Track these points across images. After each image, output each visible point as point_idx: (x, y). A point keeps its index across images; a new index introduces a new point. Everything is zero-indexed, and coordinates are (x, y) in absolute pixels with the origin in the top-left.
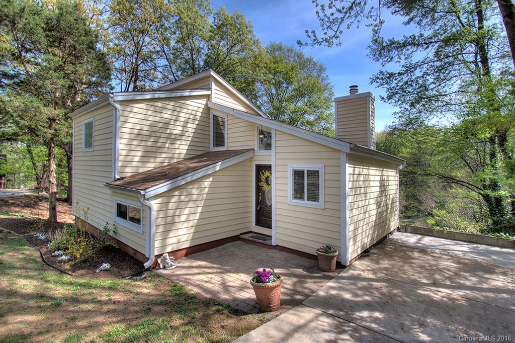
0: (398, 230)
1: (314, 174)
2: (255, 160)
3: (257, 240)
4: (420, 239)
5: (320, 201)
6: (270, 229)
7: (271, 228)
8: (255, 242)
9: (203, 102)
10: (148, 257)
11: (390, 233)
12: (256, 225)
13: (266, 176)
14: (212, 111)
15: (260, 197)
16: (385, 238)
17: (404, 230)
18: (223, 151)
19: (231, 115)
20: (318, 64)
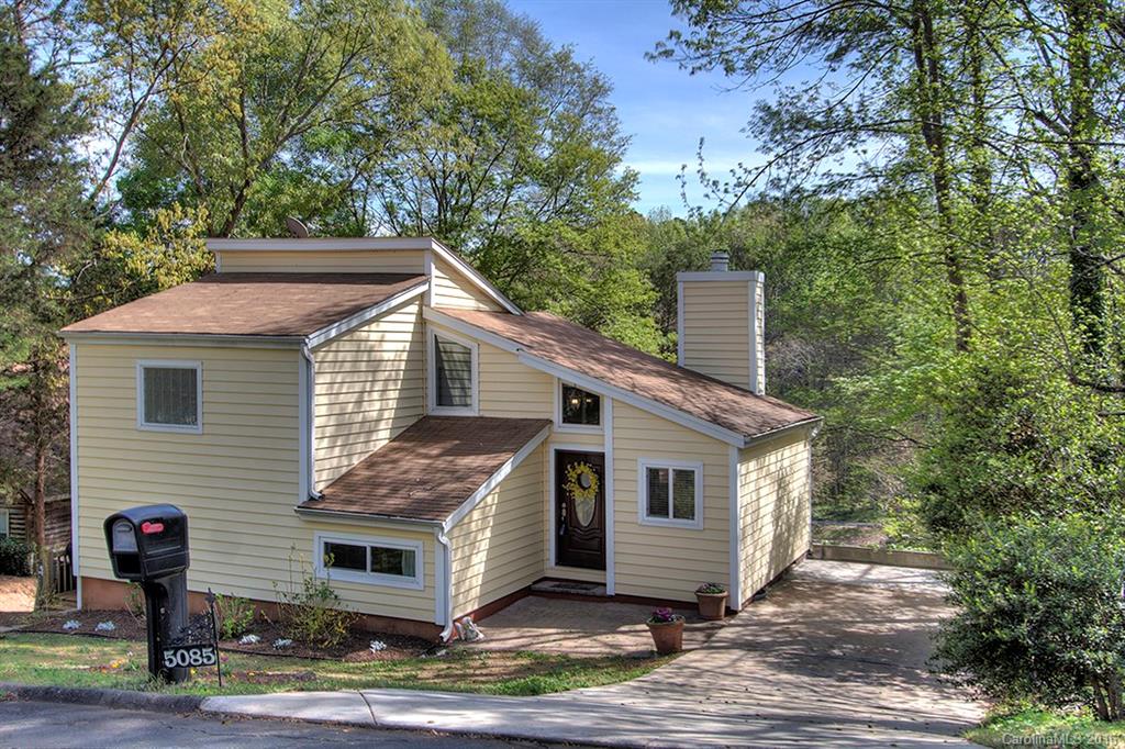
0: (809, 555)
1: (685, 477)
2: (553, 442)
3: (573, 591)
4: (866, 572)
5: (696, 517)
6: (602, 572)
7: (604, 568)
8: (568, 594)
9: (414, 308)
10: (443, 624)
11: (795, 562)
12: (557, 564)
13: (579, 472)
14: (432, 327)
15: (564, 511)
16: (787, 570)
17: (819, 556)
18: (468, 418)
19: (487, 344)
20: (586, 73)
